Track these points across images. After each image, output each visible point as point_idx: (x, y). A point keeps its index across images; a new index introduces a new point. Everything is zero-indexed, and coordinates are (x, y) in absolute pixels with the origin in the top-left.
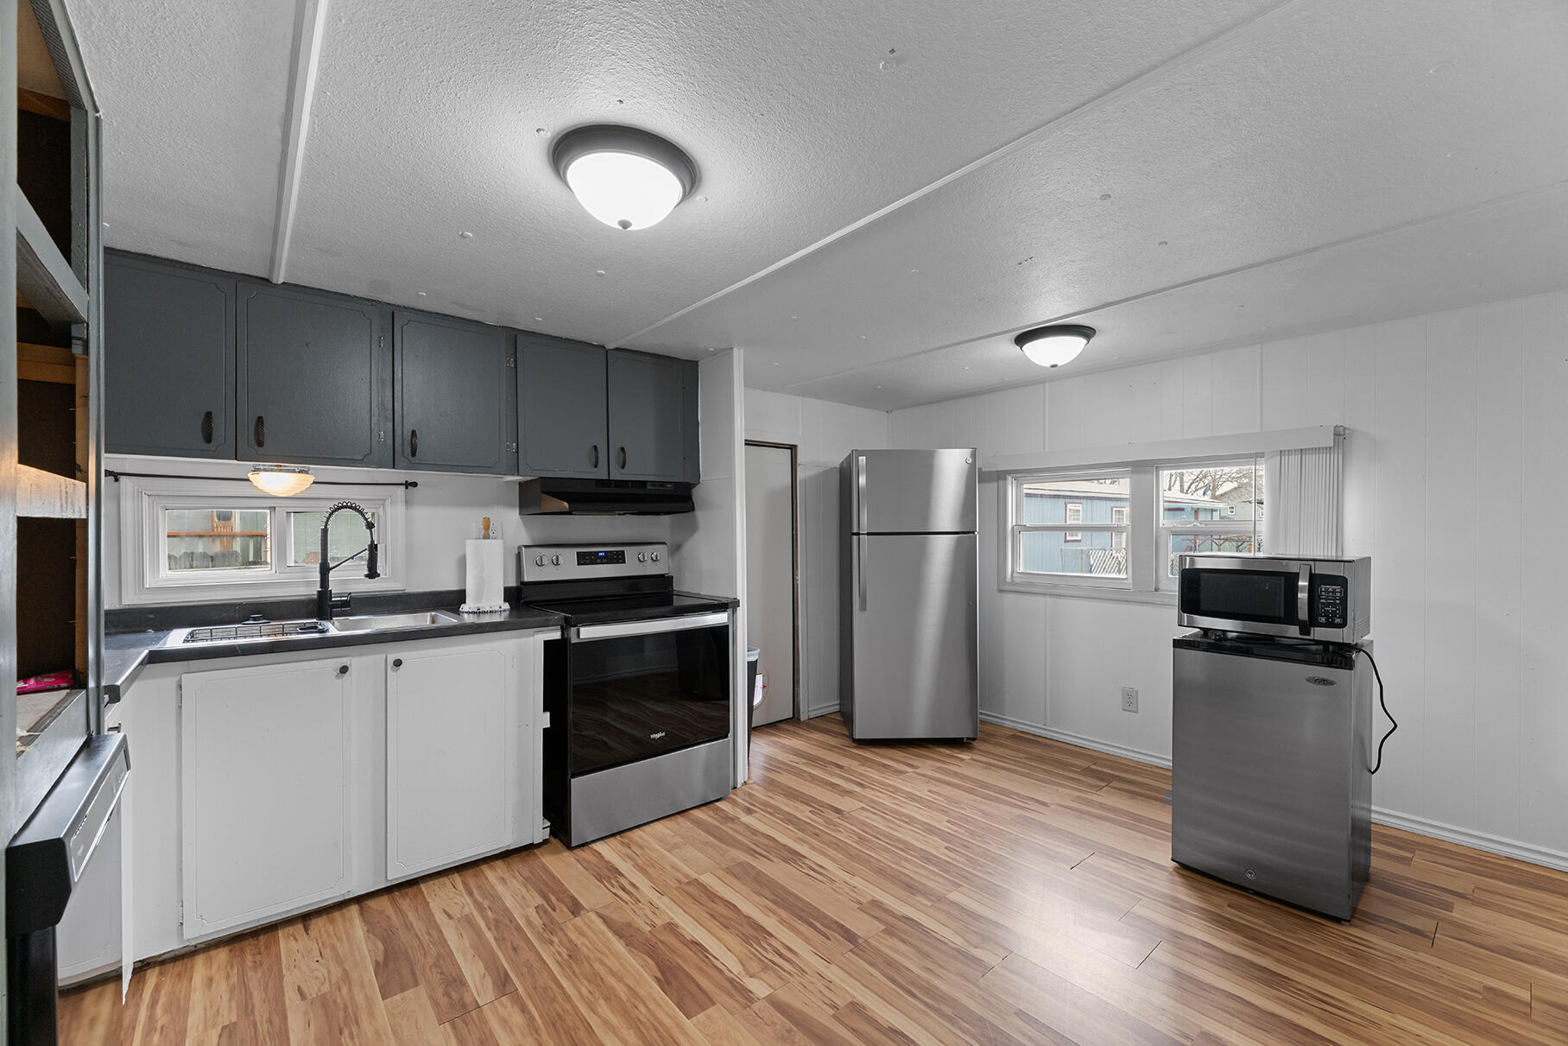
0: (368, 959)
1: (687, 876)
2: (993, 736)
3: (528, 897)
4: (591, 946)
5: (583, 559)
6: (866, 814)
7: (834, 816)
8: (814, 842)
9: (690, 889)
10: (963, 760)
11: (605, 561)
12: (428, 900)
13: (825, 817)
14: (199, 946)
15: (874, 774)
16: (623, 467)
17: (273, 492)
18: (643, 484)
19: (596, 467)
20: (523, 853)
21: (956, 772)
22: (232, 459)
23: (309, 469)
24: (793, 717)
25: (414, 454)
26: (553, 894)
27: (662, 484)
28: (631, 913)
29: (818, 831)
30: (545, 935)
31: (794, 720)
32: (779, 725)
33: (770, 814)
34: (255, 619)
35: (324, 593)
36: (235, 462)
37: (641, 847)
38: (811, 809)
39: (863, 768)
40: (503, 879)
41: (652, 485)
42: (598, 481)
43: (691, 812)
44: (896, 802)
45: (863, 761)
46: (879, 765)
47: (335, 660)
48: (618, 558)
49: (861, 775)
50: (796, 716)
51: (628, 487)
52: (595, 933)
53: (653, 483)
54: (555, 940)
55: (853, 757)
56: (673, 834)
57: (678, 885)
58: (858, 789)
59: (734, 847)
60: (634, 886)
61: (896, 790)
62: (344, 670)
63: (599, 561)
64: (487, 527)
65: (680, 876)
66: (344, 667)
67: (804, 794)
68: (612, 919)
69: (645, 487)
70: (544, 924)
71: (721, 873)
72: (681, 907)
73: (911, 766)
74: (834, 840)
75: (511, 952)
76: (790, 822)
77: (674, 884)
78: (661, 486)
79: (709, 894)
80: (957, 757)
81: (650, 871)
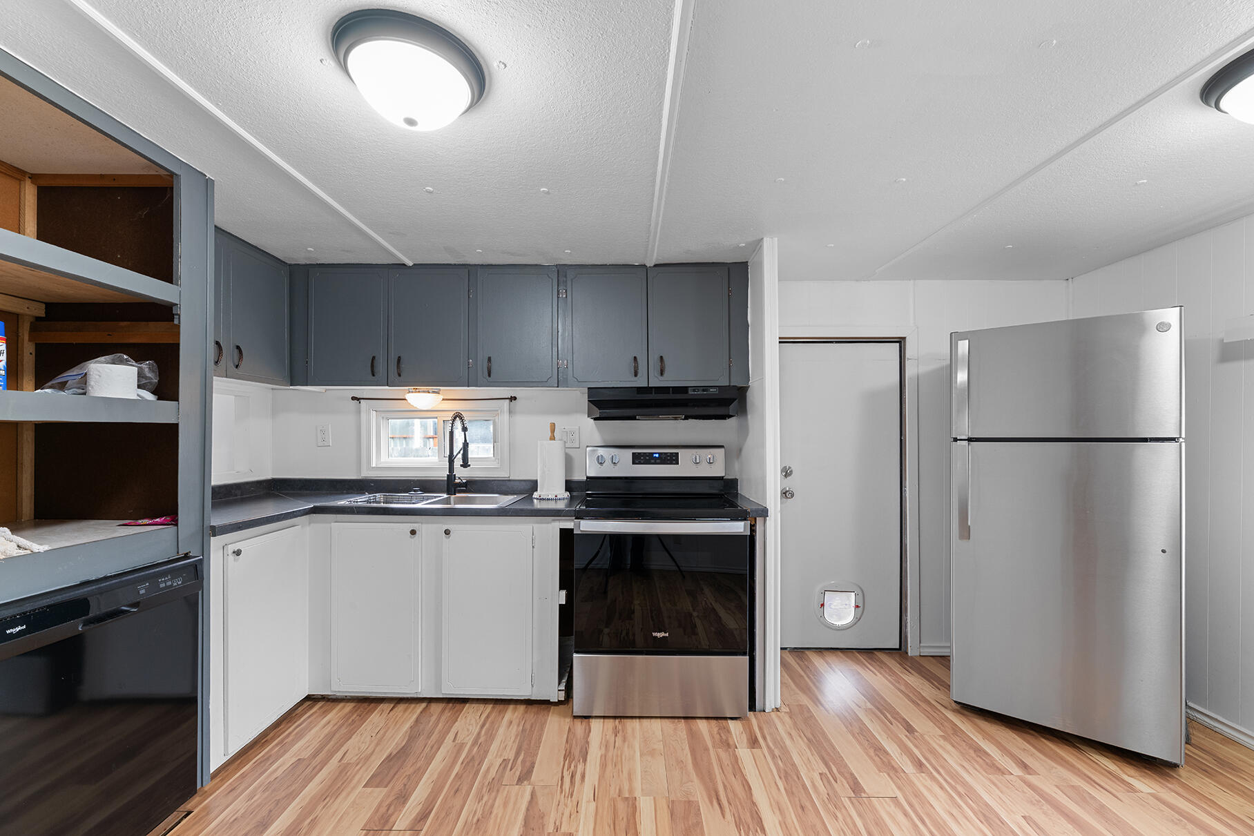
0: (390, 749)
1: (631, 791)
2: (1233, 769)
3: (508, 748)
4: (499, 820)
5: (637, 459)
6: (892, 808)
7: (843, 789)
8: (792, 816)
9: (621, 806)
10: (1131, 788)
11: (658, 461)
12: (459, 720)
13: (833, 788)
14: (348, 697)
15: (952, 758)
16: (662, 374)
17: (420, 407)
18: (684, 390)
19: (636, 375)
20: (543, 706)
21: (1103, 806)
22: (385, 386)
23: (440, 390)
24: (900, 649)
25: (489, 375)
26: (524, 754)
27: (705, 388)
28: (555, 803)
29: (808, 804)
30: (484, 790)
31: (900, 651)
32: (876, 652)
33: (774, 757)
34: (415, 491)
35: (451, 477)
36: (387, 387)
37: (624, 740)
38: (825, 771)
39: (942, 742)
40: (511, 722)
41: (694, 390)
42: (639, 389)
43: (698, 721)
44: (955, 812)
45: (950, 732)
46: (971, 747)
47: (409, 524)
48: (673, 459)
49: (933, 751)
50: (903, 647)
51: (669, 393)
52: (513, 809)
53: (695, 388)
54: (485, 799)
55: (939, 722)
56: (661, 738)
57: (616, 796)
58: (909, 768)
59: (702, 779)
60: (583, 776)
61: (970, 794)
62: (413, 532)
63: (653, 461)
64: (553, 431)
65: (626, 787)
66: (413, 530)
67: (834, 748)
68: (537, 803)
69: (687, 392)
70: (493, 779)
71: (663, 804)
72: (595, 824)
73: (1025, 767)
74: (819, 826)
75: (452, 793)
76: (786, 776)
77: (613, 792)
78: (704, 390)
79: (631, 821)
80: (1123, 781)
81: (610, 768)
